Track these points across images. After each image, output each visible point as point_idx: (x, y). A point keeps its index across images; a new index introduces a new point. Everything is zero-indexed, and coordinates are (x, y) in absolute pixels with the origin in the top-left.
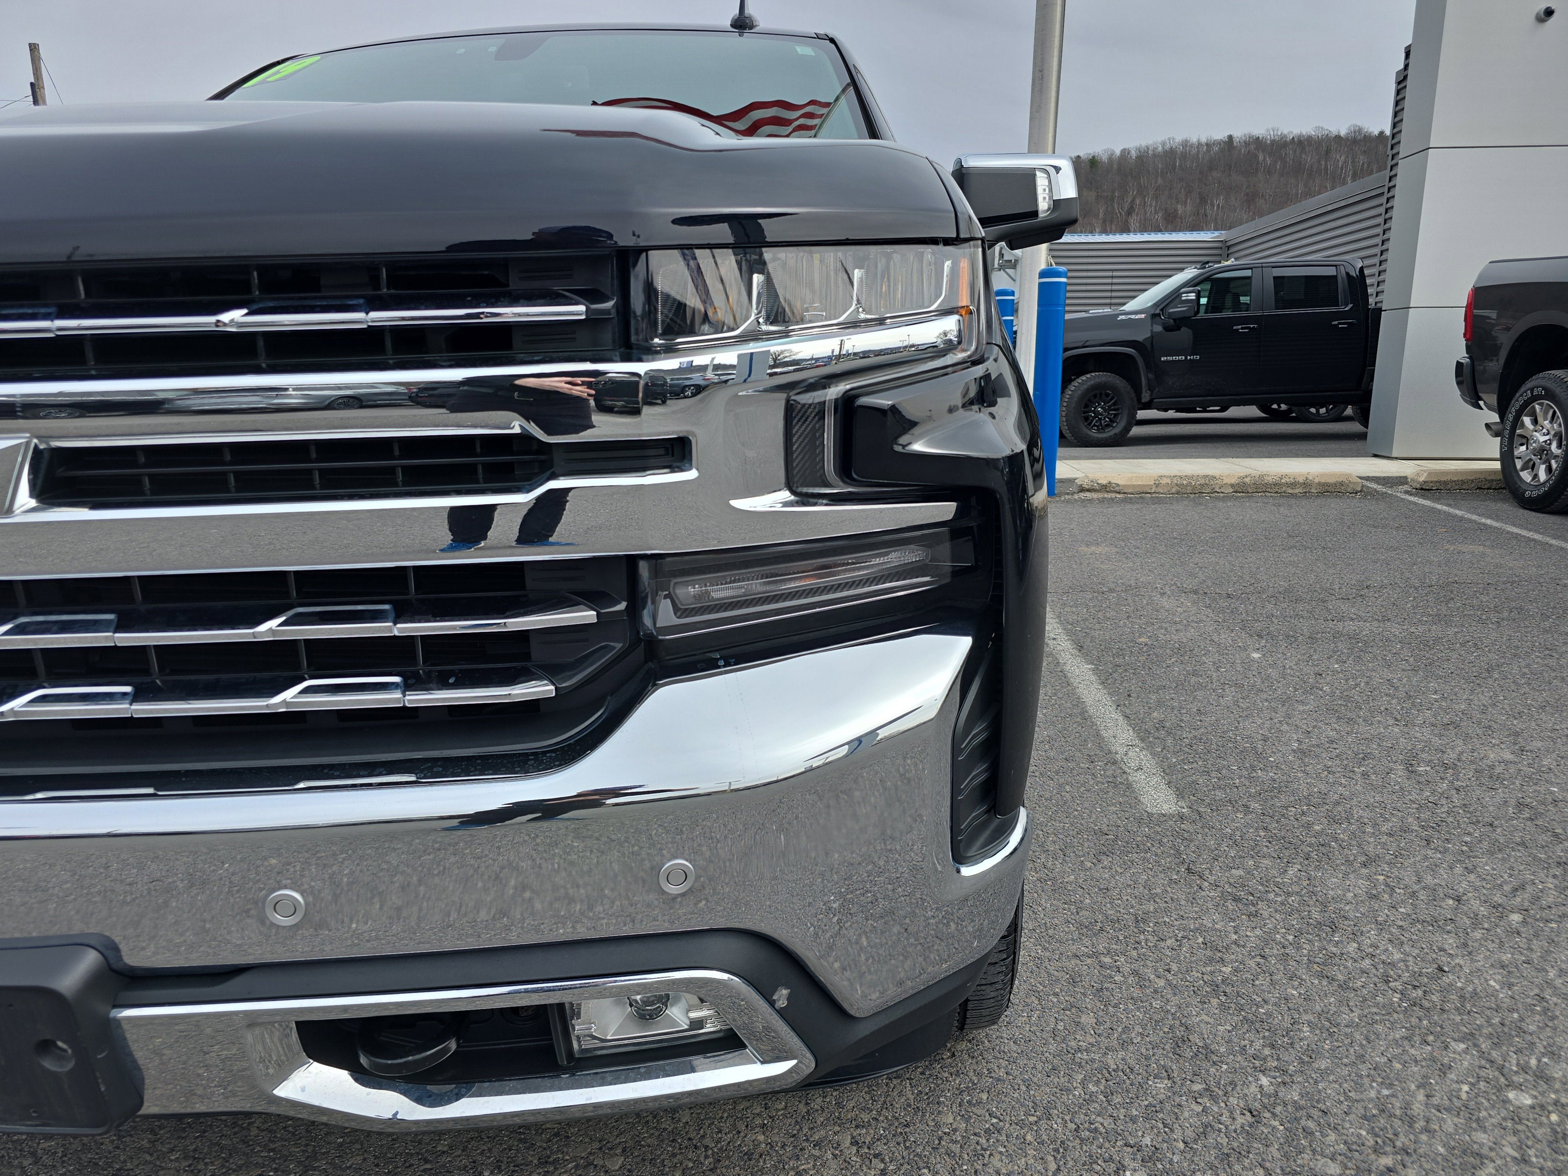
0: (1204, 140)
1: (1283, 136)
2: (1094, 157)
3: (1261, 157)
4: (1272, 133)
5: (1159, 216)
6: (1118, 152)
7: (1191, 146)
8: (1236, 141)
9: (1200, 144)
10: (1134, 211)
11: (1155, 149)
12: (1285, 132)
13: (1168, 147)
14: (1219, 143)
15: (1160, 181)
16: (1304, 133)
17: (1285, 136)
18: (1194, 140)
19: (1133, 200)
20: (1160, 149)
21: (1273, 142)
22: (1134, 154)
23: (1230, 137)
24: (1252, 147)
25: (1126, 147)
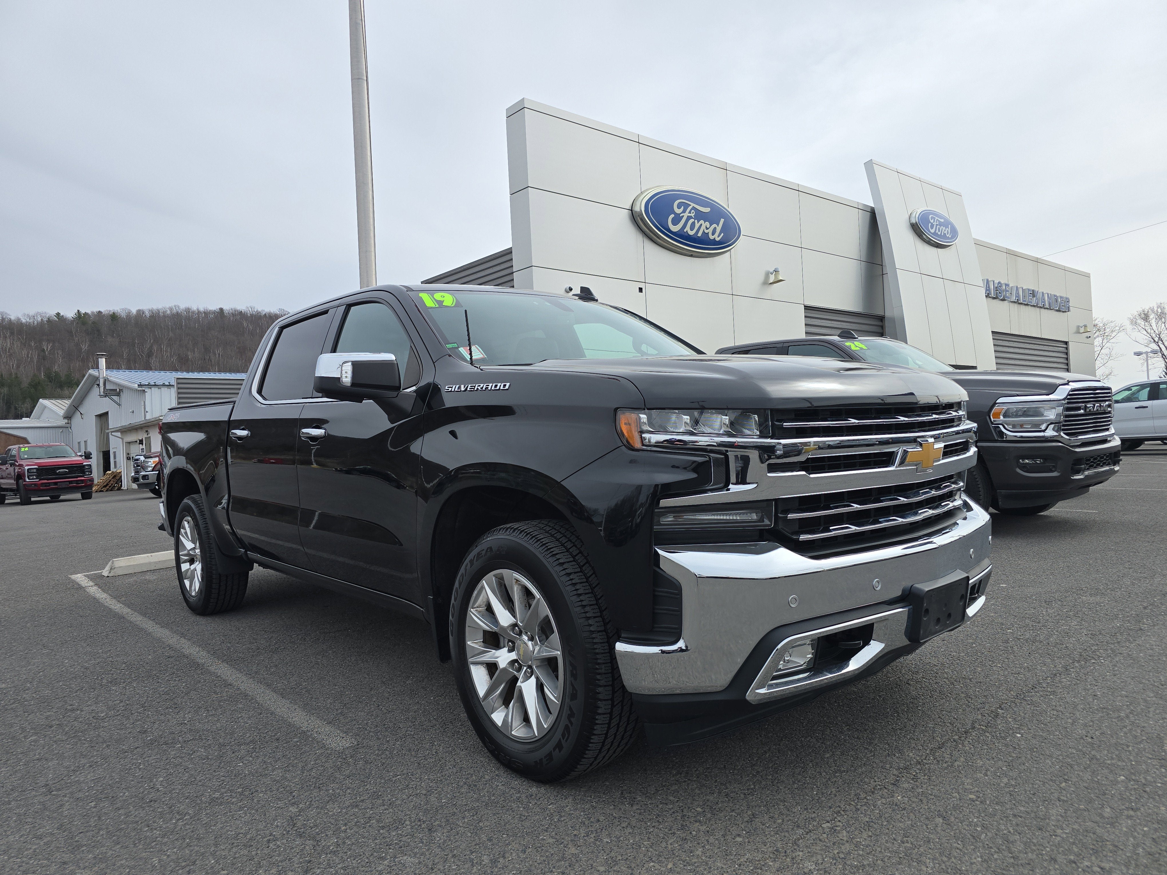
0: (202, 309)
1: (258, 313)
2: (114, 313)
3: (245, 324)
4: (250, 309)
5: (174, 359)
6: (134, 311)
7: (193, 312)
8: (226, 312)
9: (199, 312)
10: (153, 354)
11: (164, 312)
12: (260, 310)
13: (174, 311)
14: (214, 312)
15: (171, 334)
16: (272, 312)
17: (260, 312)
18: (194, 308)
19: (151, 347)
20: (169, 312)
21: (252, 315)
22: (148, 314)
23: (221, 310)
24: (238, 317)
25: (141, 308)
